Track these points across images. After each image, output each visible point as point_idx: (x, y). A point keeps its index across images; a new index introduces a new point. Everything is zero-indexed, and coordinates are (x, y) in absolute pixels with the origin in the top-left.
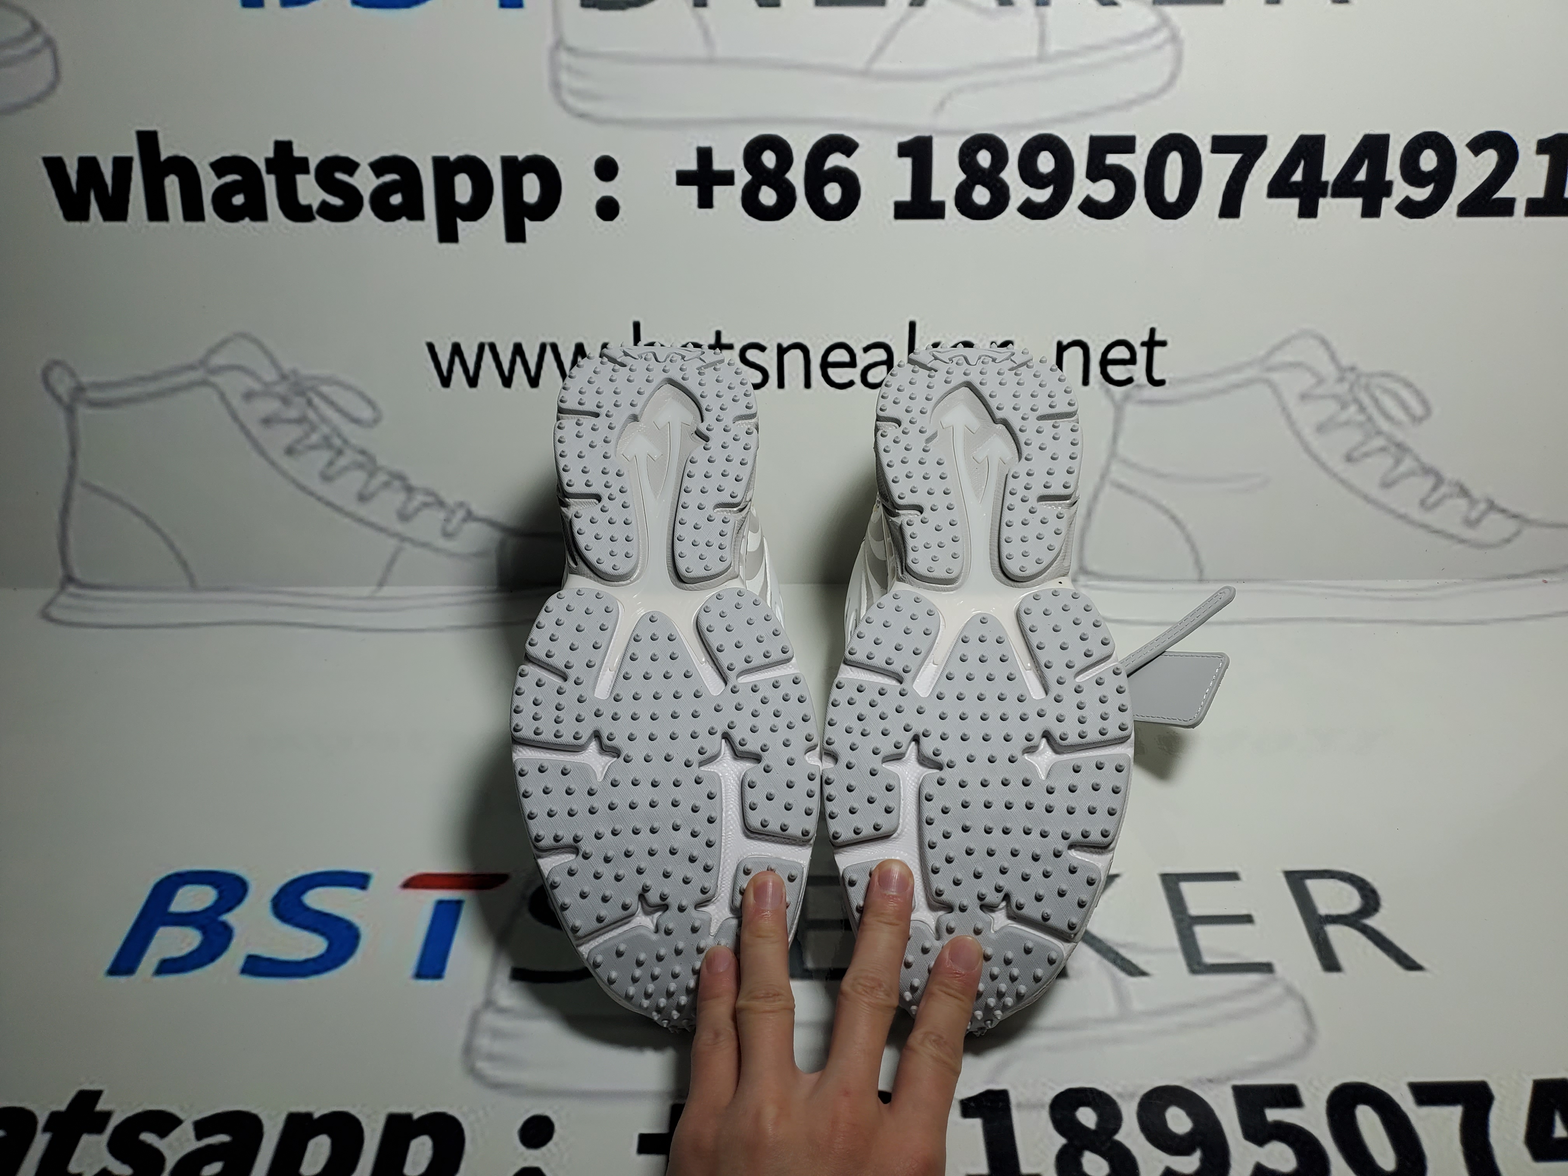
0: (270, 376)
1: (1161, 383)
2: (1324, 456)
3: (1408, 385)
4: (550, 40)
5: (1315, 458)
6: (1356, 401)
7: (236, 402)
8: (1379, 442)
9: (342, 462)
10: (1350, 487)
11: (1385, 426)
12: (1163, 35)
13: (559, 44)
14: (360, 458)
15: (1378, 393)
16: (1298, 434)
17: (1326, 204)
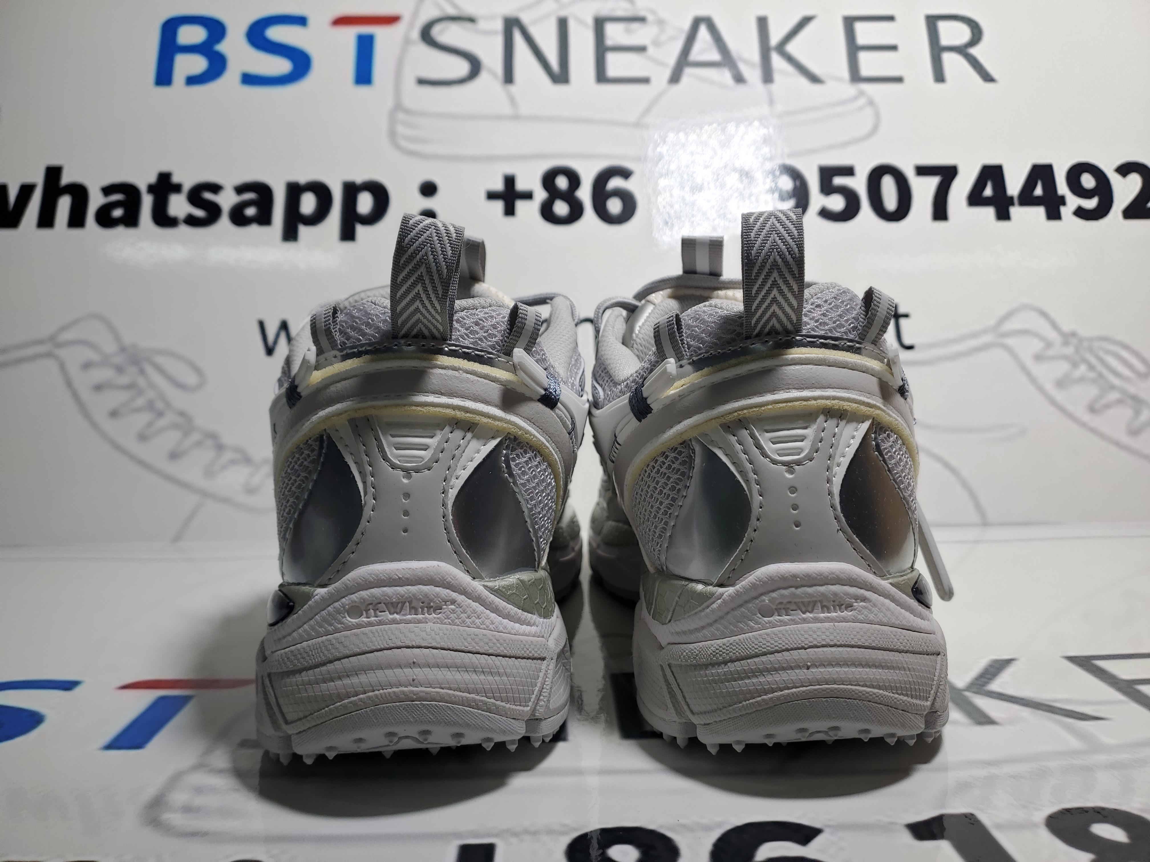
0: (110, 347)
1: (910, 348)
2: (1070, 407)
3: (1126, 347)
4: (390, 103)
5: (1062, 409)
6: (1085, 361)
7: (74, 371)
8: (1114, 396)
9: (162, 423)
10: (1101, 435)
11: (1116, 381)
12: (862, 101)
13: (398, 107)
14: (179, 419)
15: (1101, 354)
16: (1041, 389)
17: (1015, 211)
